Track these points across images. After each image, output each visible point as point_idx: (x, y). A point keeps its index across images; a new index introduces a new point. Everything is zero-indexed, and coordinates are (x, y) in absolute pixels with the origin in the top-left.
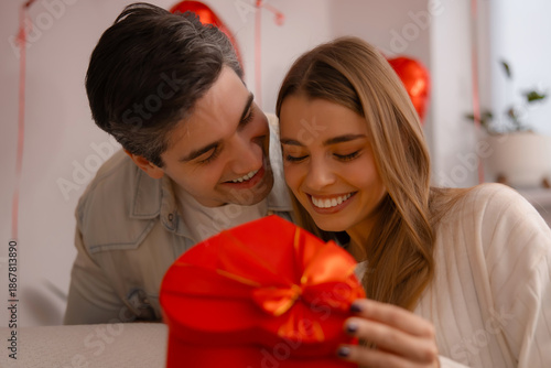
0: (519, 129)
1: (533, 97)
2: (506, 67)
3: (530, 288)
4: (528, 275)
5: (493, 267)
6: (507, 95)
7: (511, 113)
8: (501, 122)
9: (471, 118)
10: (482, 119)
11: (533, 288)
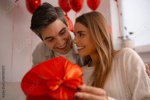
0: (128, 39)
1: (131, 33)
2: (126, 28)
3: (137, 75)
4: (136, 71)
5: (127, 68)
6: (126, 33)
7: (127, 37)
8: (125, 38)
9: (119, 38)
10: (121, 38)
11: (138, 74)
